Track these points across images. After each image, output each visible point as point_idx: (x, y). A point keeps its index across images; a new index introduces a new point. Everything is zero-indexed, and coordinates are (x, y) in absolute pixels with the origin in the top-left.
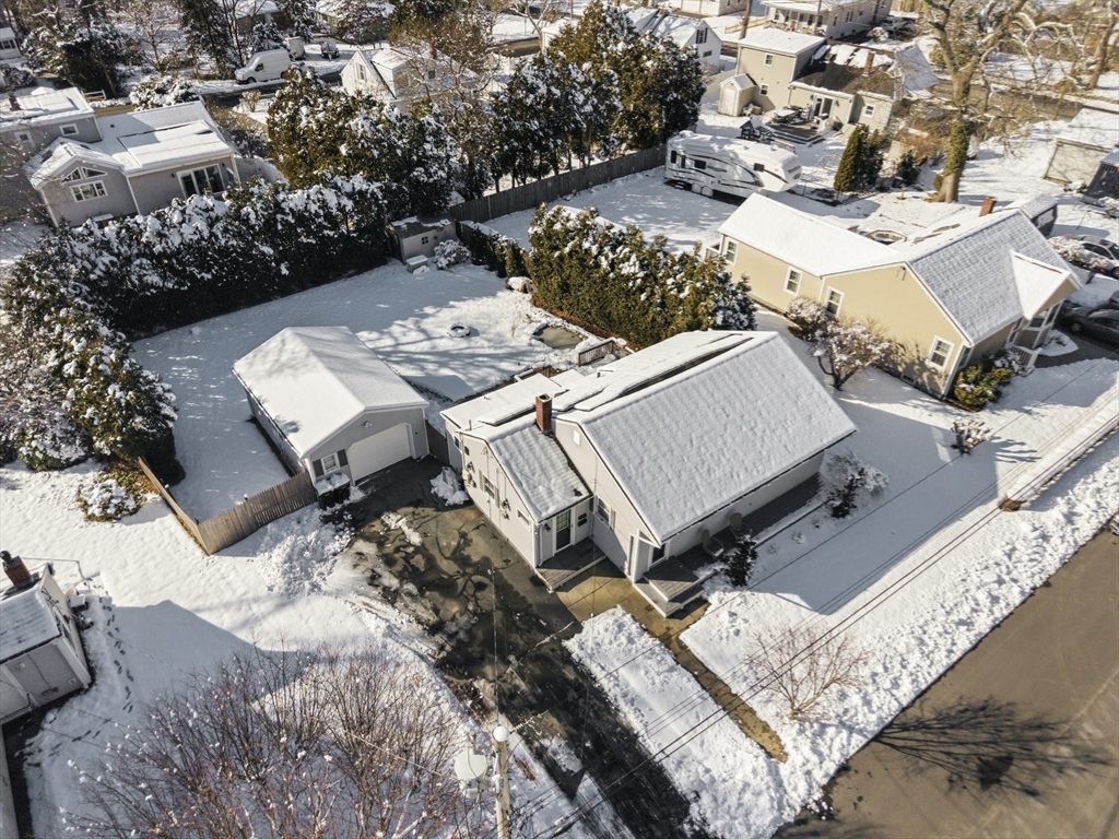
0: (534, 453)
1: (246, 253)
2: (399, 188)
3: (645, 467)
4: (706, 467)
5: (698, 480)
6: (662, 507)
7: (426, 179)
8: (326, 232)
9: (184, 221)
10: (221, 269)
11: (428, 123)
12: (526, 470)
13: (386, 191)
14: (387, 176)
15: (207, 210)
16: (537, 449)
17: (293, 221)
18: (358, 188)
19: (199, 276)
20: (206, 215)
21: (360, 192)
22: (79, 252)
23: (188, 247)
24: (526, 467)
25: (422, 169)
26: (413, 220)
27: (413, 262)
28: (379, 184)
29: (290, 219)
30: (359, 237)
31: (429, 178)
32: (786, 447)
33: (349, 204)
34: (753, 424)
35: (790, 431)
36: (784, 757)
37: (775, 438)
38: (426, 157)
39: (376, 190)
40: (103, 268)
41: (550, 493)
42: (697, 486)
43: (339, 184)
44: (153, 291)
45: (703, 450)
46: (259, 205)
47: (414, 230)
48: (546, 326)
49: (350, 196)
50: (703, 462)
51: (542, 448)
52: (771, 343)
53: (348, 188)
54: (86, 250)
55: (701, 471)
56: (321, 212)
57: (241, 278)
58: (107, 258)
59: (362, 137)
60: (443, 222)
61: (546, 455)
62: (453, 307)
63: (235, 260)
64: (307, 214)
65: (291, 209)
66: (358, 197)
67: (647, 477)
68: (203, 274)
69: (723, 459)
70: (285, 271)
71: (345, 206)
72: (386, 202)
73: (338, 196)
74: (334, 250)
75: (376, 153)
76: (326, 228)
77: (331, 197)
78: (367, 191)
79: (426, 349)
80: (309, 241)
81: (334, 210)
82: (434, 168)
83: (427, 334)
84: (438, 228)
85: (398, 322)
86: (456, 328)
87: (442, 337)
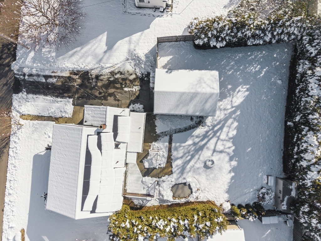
3: (67, 135)
4: (59, 153)
5: (58, 147)
6: (58, 132)
24: (96, 113)
27: (271, 179)
36: (21, 117)
41: (89, 114)
48: (192, 193)
51: (98, 121)
78: (306, 176)
79: (208, 145)
80: (295, 138)
81: (302, 155)
82: (306, 219)
83: (217, 152)
84: (283, 201)
85: (233, 148)
86: (213, 162)
87: (212, 155)
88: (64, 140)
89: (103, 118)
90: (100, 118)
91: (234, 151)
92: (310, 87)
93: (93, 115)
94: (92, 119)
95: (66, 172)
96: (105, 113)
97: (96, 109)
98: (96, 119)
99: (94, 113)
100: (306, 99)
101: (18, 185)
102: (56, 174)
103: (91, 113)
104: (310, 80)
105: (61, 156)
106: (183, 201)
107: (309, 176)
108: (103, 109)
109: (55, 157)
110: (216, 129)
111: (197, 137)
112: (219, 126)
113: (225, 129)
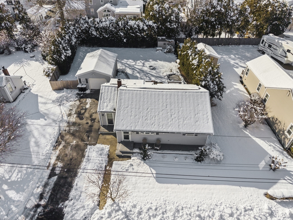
0: (111, 94)
1: (116, 33)
2: (161, 27)
3: (127, 109)
4: (146, 118)
5: (140, 120)
6: (123, 121)
7: (169, 26)
8: (137, 34)
9: (105, 21)
10: (110, 35)
11: (175, 11)
12: (105, 97)
13: (158, 27)
14: (159, 23)
15: (112, 20)
16: (113, 93)
17: (129, 28)
18: (149, 24)
19: (105, 36)
20: (111, 21)
21: (150, 26)
22: (81, 23)
23: (104, 28)
24: (106, 97)
25: (169, 23)
26: (164, 38)
27: (158, 48)
28: (156, 25)
29: (129, 27)
30: (147, 38)
31: (170, 26)
32: (179, 125)
33: (146, 28)
34: (173, 113)
35: (185, 122)
36: (101, 208)
37: (177, 121)
38: (171, 20)
39: (154, 26)
40: (84, 27)
41: (107, 106)
42: (138, 122)
43: (146, 22)
44: (94, 36)
45: (149, 113)
46: (123, 22)
47: (163, 40)
48: (175, 74)
49: (147, 26)
50: (146, 116)
51: (114, 94)
52: (203, 93)
53: (147, 24)
54: (83, 23)
55: (143, 118)
56: (137, 28)
57: (114, 39)
58: (86, 25)
59: (155, 11)
60: (172, 40)
61: (114, 96)
62: (157, 62)
63: (113, 34)
64: (133, 27)
65: (130, 25)
66: (149, 26)
67: (126, 112)
68: (106, 36)
69: (154, 118)
70: (125, 41)
71: (144, 28)
72: (156, 30)
73: (143, 25)
74: (139, 39)
75: (157, 16)
76: (138, 33)
77: (141, 24)
78: (152, 25)
79: (140, 68)
80: (133, 35)
81: (141, 28)
82: (173, 24)
83: (144, 65)
84: (169, 42)
85: (141, 61)
86: (151, 66)
87: (146, 67)
88: (132, 111)
89: (112, 89)
90: (111, 92)
91: (142, 60)
92: (104, 25)
93: (108, 101)
94: (112, 101)
95: (165, 107)
96: (107, 87)
97: (102, 97)
98: (112, 96)
99: (106, 99)
100: (111, 27)
101: (204, 204)
102: (170, 120)
103: (106, 104)
104: (101, 26)
105: (150, 115)
106: (181, 77)
107: (151, 24)
108: (103, 89)
109: (151, 124)
110: (128, 66)
111: (134, 72)
112: (126, 65)
113: (128, 63)
